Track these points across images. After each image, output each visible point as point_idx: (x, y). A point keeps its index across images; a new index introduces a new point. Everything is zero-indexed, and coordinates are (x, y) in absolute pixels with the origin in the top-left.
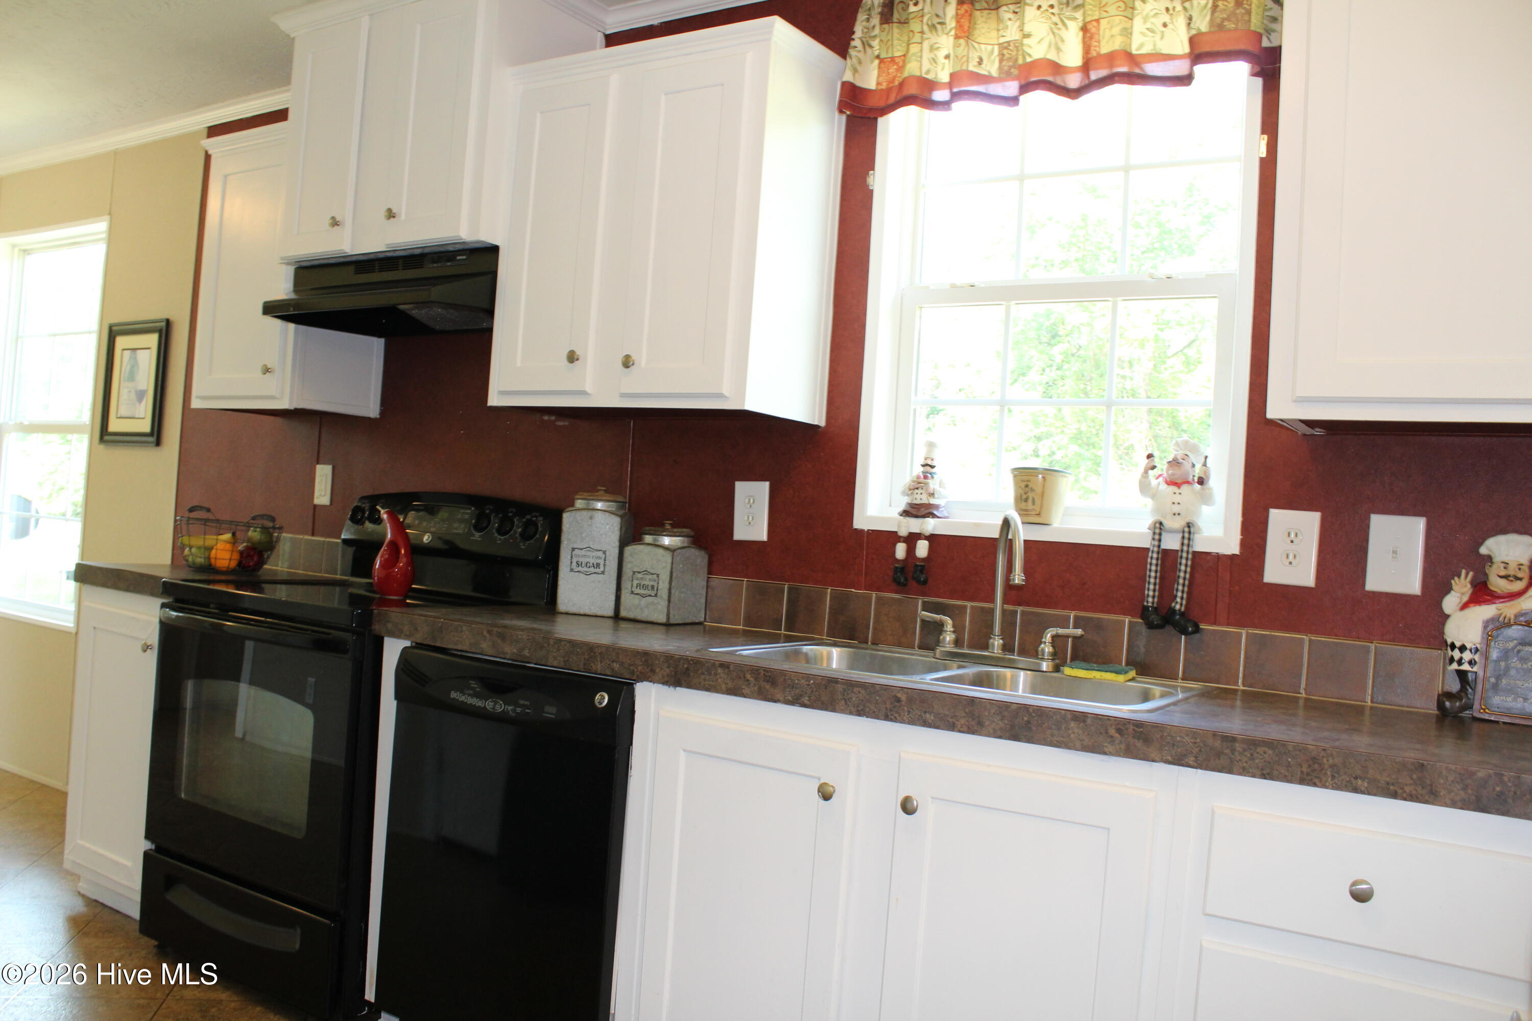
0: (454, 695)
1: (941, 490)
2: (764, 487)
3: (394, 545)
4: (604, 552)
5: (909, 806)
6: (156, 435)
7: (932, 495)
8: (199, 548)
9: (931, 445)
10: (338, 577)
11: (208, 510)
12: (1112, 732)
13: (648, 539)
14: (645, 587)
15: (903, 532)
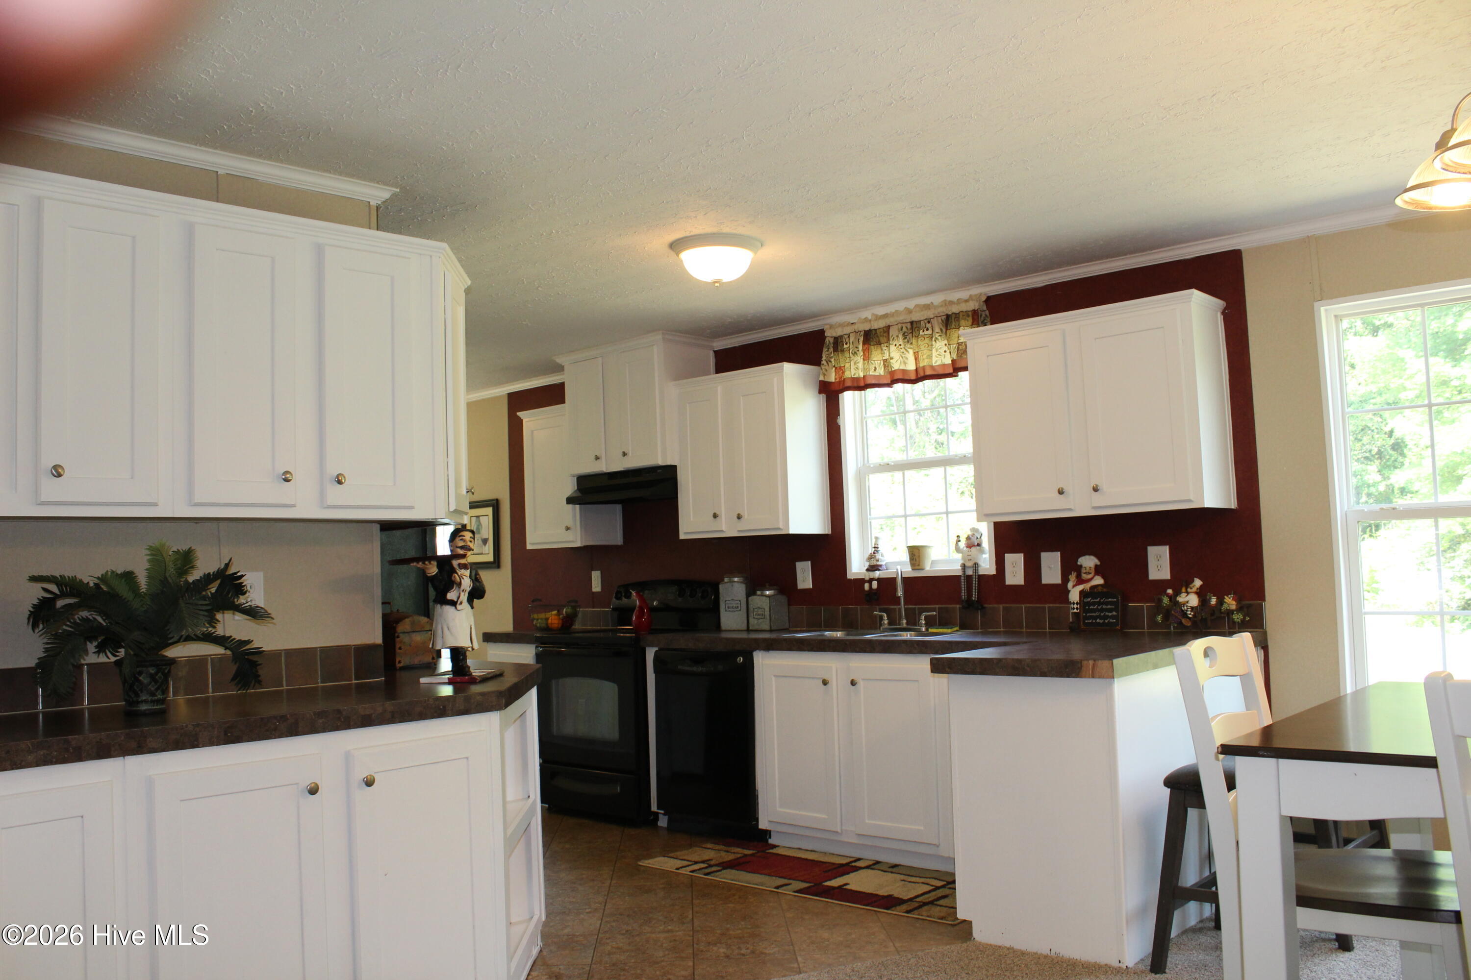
0: (680, 667)
1: (882, 558)
2: (808, 564)
3: (641, 608)
4: (740, 601)
5: (854, 683)
6: (496, 564)
7: (878, 561)
8: (542, 619)
9: (877, 538)
10: (610, 628)
11: (540, 600)
12: (915, 646)
13: (759, 593)
14: (759, 615)
15: (867, 578)
